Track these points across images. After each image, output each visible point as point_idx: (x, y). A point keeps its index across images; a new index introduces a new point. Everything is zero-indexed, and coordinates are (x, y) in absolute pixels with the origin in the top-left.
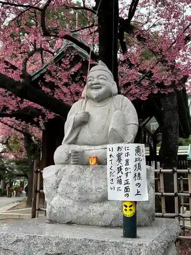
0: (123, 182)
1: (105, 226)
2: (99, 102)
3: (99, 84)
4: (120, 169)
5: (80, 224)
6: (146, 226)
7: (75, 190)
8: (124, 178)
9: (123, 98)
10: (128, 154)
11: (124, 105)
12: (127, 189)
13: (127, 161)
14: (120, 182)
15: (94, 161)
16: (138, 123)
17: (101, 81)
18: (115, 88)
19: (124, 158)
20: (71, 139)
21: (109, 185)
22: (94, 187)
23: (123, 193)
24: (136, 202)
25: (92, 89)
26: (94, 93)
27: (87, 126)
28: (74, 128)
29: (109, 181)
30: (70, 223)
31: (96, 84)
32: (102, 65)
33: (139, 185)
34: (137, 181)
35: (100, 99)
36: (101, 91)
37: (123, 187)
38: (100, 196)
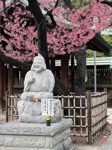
0: (46, 110)
1: (42, 123)
2: (38, 73)
3: (38, 66)
4: (45, 106)
5: (32, 123)
6: (56, 122)
7: (31, 111)
8: (46, 109)
9: (49, 71)
10: (48, 102)
11: (49, 75)
12: (47, 112)
13: (48, 104)
14: (45, 110)
15: (37, 100)
16: (54, 83)
17: (39, 65)
18: (45, 67)
19: (46, 103)
20: (28, 89)
21: (42, 111)
22: (37, 110)
23: (46, 113)
24: (50, 116)
25: (35, 67)
26: (37, 70)
27: (34, 84)
28: (28, 85)
29: (42, 110)
30: (29, 122)
31: (37, 66)
32: (39, 56)
33: (51, 111)
34: (51, 110)
35: (39, 72)
36: (39, 69)
37: (46, 112)
38: (39, 113)
